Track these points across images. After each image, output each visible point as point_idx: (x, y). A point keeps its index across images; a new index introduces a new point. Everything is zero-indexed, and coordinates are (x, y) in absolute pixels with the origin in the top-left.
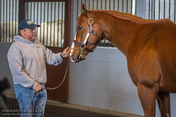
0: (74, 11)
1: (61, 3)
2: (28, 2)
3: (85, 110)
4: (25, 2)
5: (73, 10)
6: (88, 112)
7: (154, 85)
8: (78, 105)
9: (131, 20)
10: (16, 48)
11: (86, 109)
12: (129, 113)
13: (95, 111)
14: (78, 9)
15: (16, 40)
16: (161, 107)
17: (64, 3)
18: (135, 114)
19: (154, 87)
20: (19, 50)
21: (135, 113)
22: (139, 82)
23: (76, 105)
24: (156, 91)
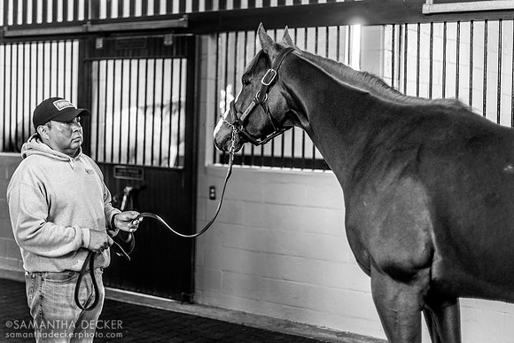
0: (209, 81)
1: (177, 62)
2: (99, 61)
3: (233, 322)
4: (92, 61)
5: (206, 79)
6: (243, 326)
7: (415, 273)
8: (217, 308)
9: (367, 93)
10: (31, 176)
11: (238, 320)
12: (341, 330)
13: (259, 324)
14: (217, 76)
15: (30, 152)
16: (435, 331)
17: (184, 61)
18: (356, 335)
19: (416, 279)
20: (36, 180)
21: (357, 333)
22: (375, 266)
23: (212, 307)
24: (422, 291)
